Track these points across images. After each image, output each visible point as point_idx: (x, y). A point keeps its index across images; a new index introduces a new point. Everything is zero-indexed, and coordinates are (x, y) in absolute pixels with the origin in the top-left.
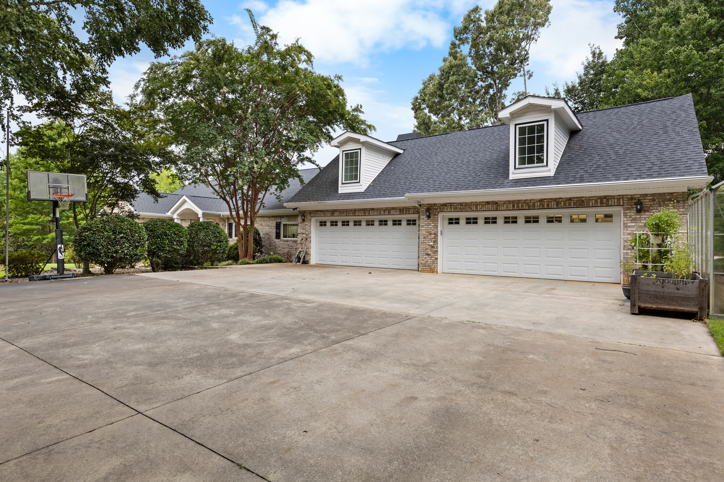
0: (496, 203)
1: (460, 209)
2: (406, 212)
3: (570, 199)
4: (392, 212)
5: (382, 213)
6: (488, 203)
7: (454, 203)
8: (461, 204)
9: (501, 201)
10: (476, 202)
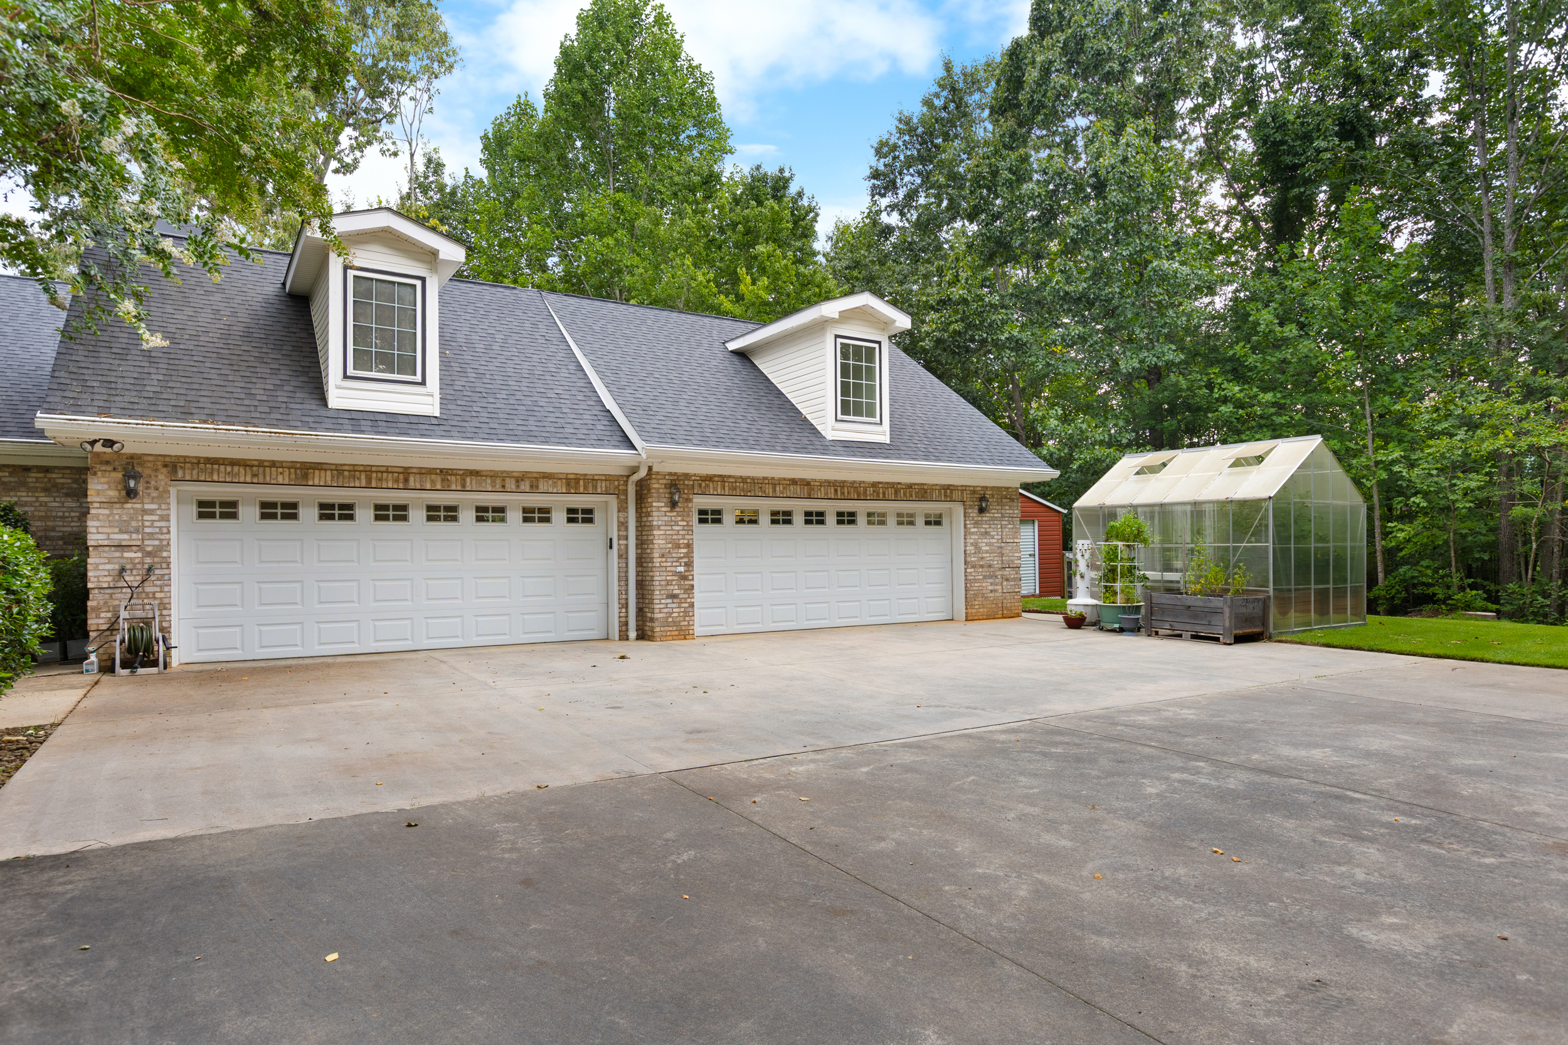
0: (806, 483)
1: (743, 490)
2: (585, 488)
3: (910, 486)
4: (543, 486)
5: (511, 485)
6: (794, 482)
7: (730, 476)
8: (744, 480)
9: (815, 481)
10: (773, 478)
